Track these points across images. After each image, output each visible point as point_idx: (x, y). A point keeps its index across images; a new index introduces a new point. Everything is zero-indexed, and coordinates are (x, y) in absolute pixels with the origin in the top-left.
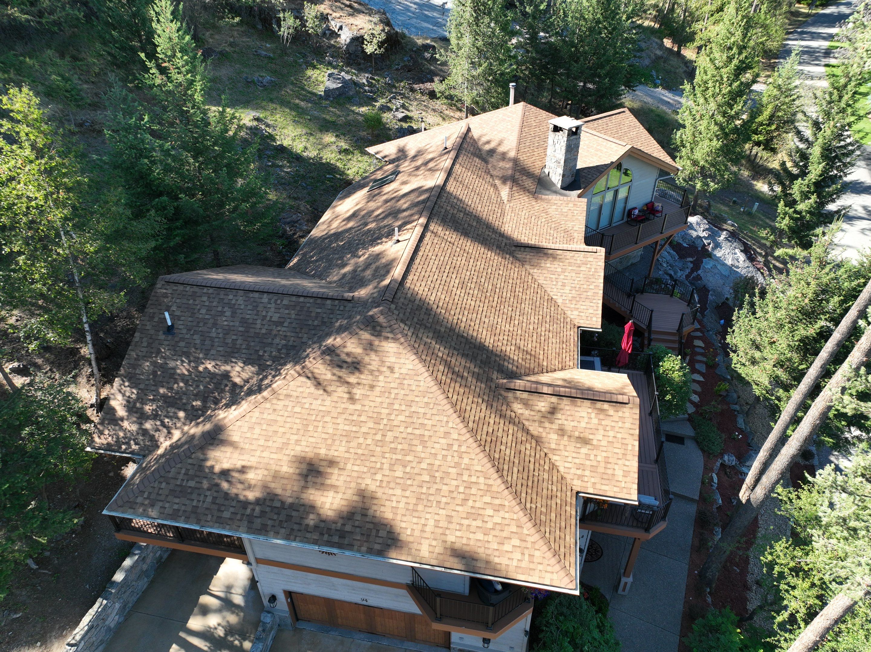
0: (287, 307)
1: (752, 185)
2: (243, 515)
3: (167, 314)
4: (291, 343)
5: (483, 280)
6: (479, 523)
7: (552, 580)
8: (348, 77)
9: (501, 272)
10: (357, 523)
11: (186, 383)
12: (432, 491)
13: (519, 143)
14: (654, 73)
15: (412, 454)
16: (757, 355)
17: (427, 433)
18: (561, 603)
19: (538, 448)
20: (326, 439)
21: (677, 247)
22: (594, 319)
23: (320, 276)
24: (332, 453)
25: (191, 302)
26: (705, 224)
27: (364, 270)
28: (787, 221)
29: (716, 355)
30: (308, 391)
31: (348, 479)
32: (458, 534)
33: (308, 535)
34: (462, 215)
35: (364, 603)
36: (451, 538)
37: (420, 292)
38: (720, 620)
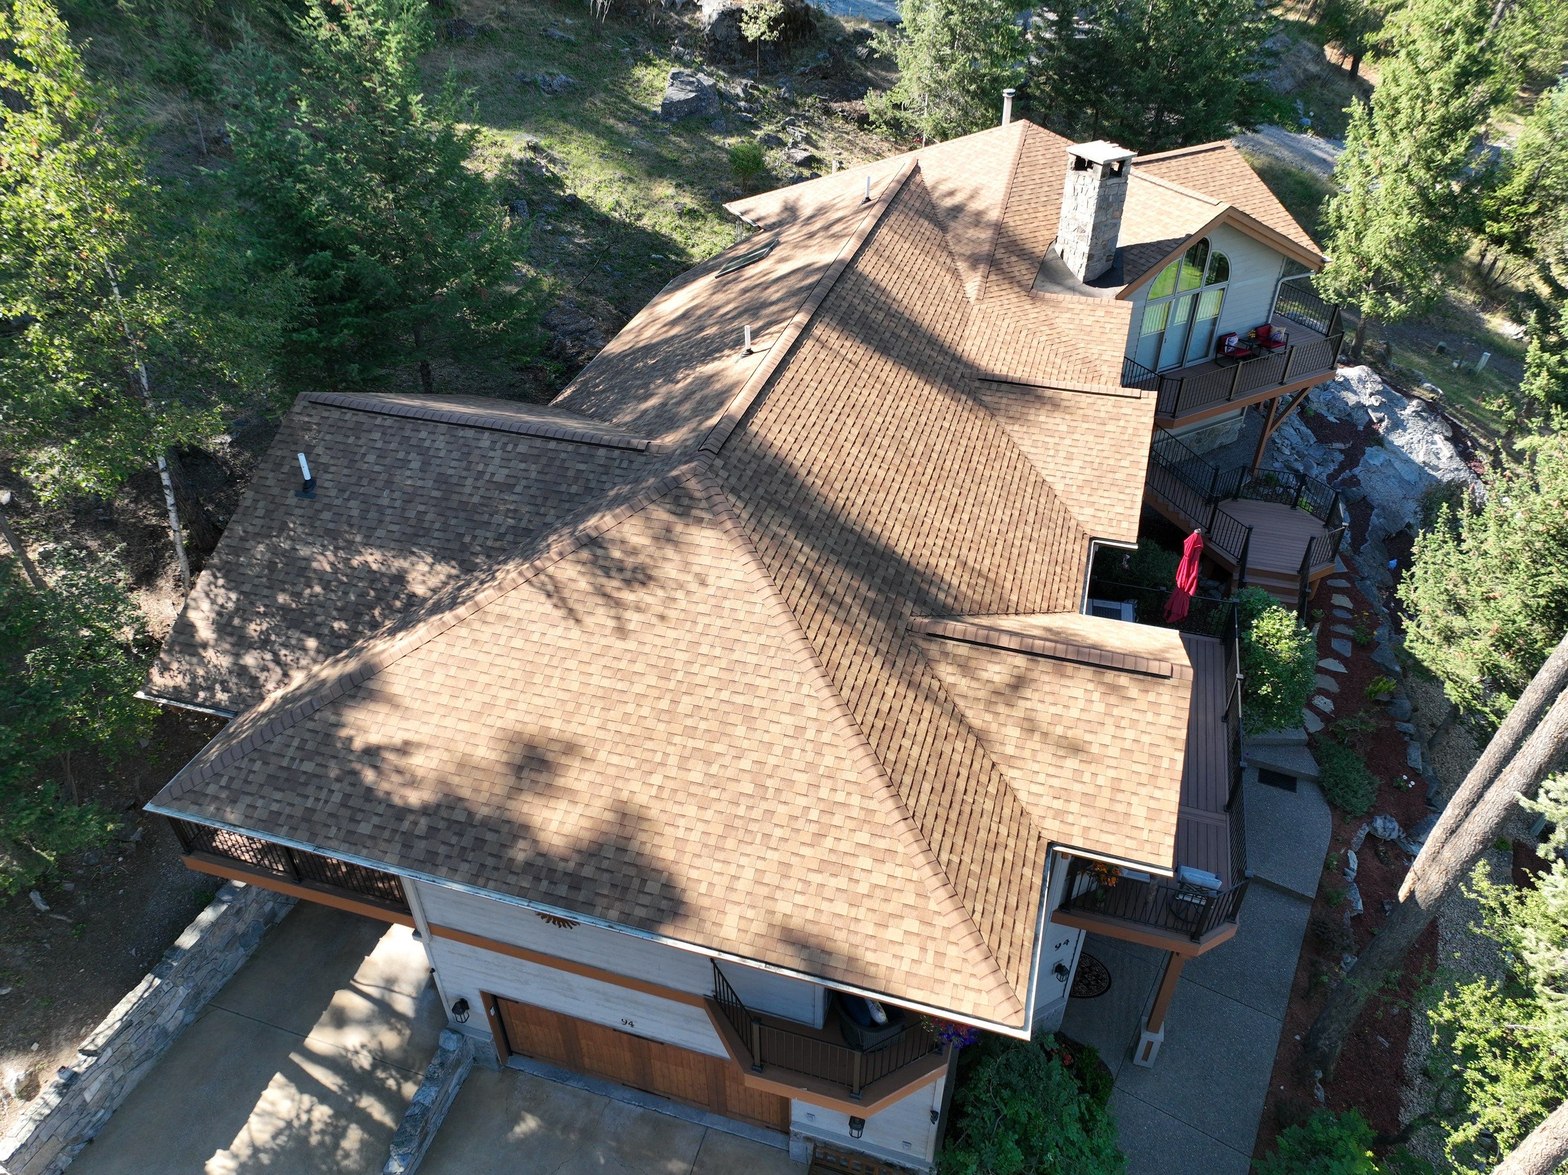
0: (524, 458)
1: (1480, 322)
2: (395, 831)
3: (302, 458)
4: (523, 524)
5: (907, 434)
6: (842, 882)
7: (976, 1005)
8: (708, 81)
9: (946, 425)
10: (605, 864)
11: (326, 586)
12: (756, 814)
13: (1010, 194)
14: (1299, 105)
15: (726, 740)
16: (1459, 623)
17: (757, 703)
18: (1008, 1065)
19: (980, 751)
20: (564, 702)
21: (1315, 422)
22: (1125, 525)
23: (602, 416)
24: (573, 730)
25: (351, 440)
26: (1374, 383)
27: (679, 403)
28: (1544, 377)
29: (1374, 625)
30: (541, 609)
31: (599, 779)
32: (799, 899)
33: (512, 879)
34: (881, 315)
35: (628, 1028)
36: (783, 907)
37: (778, 443)
38: (1335, 1132)
